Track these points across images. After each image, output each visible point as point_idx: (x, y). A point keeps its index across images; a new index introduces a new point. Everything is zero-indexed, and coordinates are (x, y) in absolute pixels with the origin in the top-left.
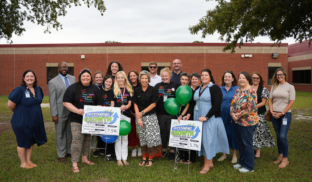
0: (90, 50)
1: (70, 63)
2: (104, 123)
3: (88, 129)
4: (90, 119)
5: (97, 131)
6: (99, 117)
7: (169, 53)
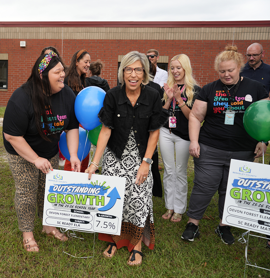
0: (34, 33)
1: (3, 54)
2: (90, 208)
3: (56, 218)
4: (59, 199)
5: (74, 223)
6: (79, 195)
7: (167, 39)
